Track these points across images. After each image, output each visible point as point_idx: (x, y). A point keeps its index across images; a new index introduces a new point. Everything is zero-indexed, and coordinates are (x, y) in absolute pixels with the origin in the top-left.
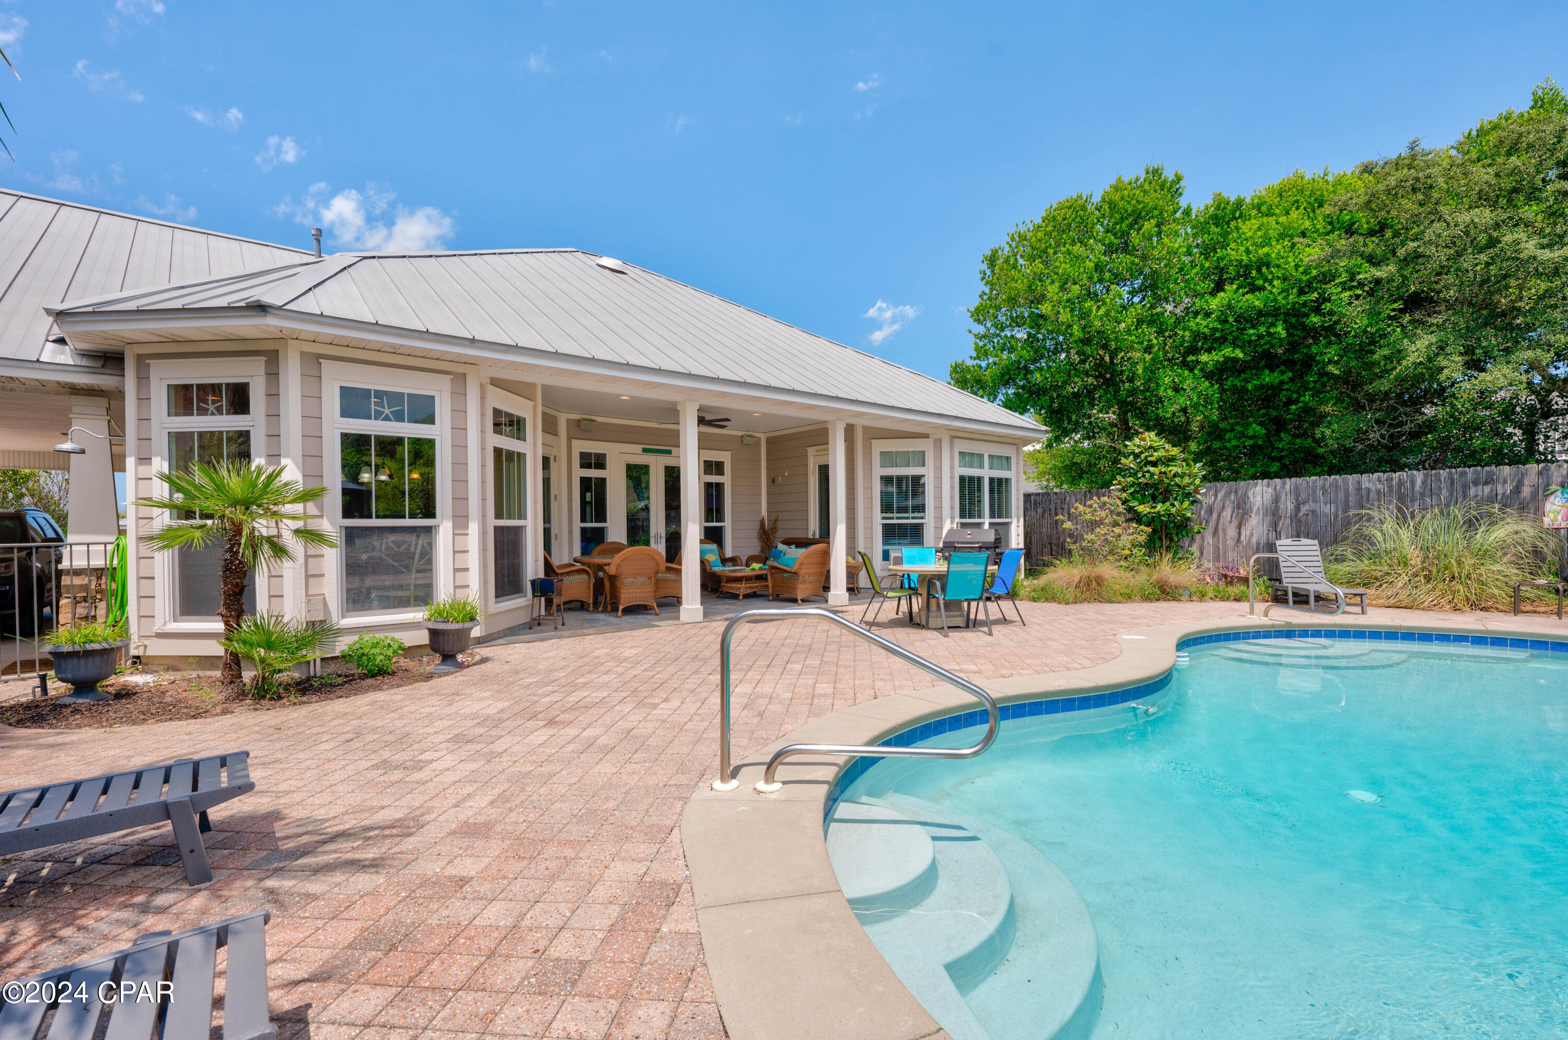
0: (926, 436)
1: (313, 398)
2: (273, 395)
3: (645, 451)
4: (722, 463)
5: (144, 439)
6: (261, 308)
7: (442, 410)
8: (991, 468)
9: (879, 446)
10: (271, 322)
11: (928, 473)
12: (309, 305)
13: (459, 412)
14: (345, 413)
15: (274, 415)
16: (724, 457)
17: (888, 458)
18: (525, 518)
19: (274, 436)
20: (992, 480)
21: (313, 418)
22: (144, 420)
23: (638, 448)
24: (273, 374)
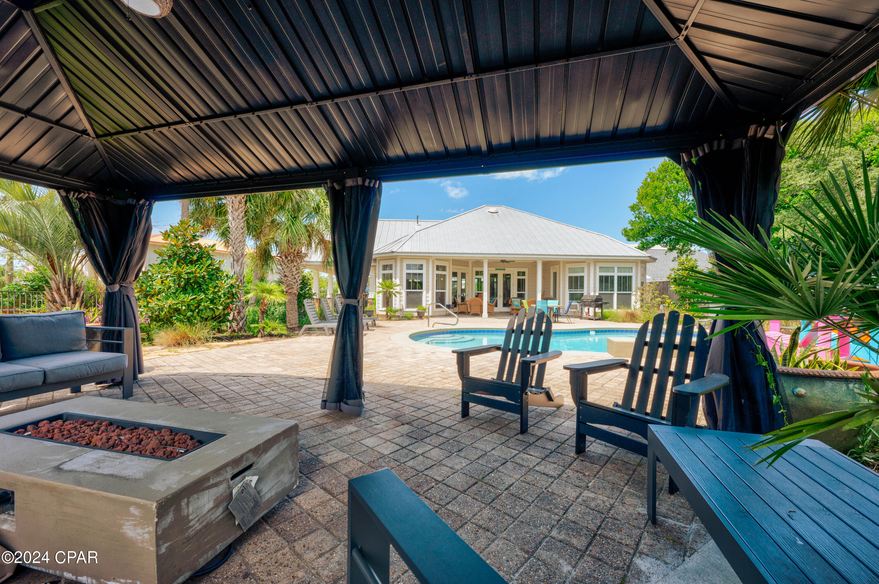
0: (585, 262)
1: (401, 267)
2: (396, 266)
3: (496, 269)
5: (379, 275)
6: (393, 252)
7: (424, 267)
8: (618, 272)
9: (568, 266)
10: (394, 254)
11: (585, 274)
12: (400, 250)
13: (428, 267)
14: (407, 269)
15: (396, 270)
16: (526, 270)
17: (571, 270)
19: (396, 274)
20: (619, 278)
21: (401, 270)
22: (379, 271)
24: (396, 262)
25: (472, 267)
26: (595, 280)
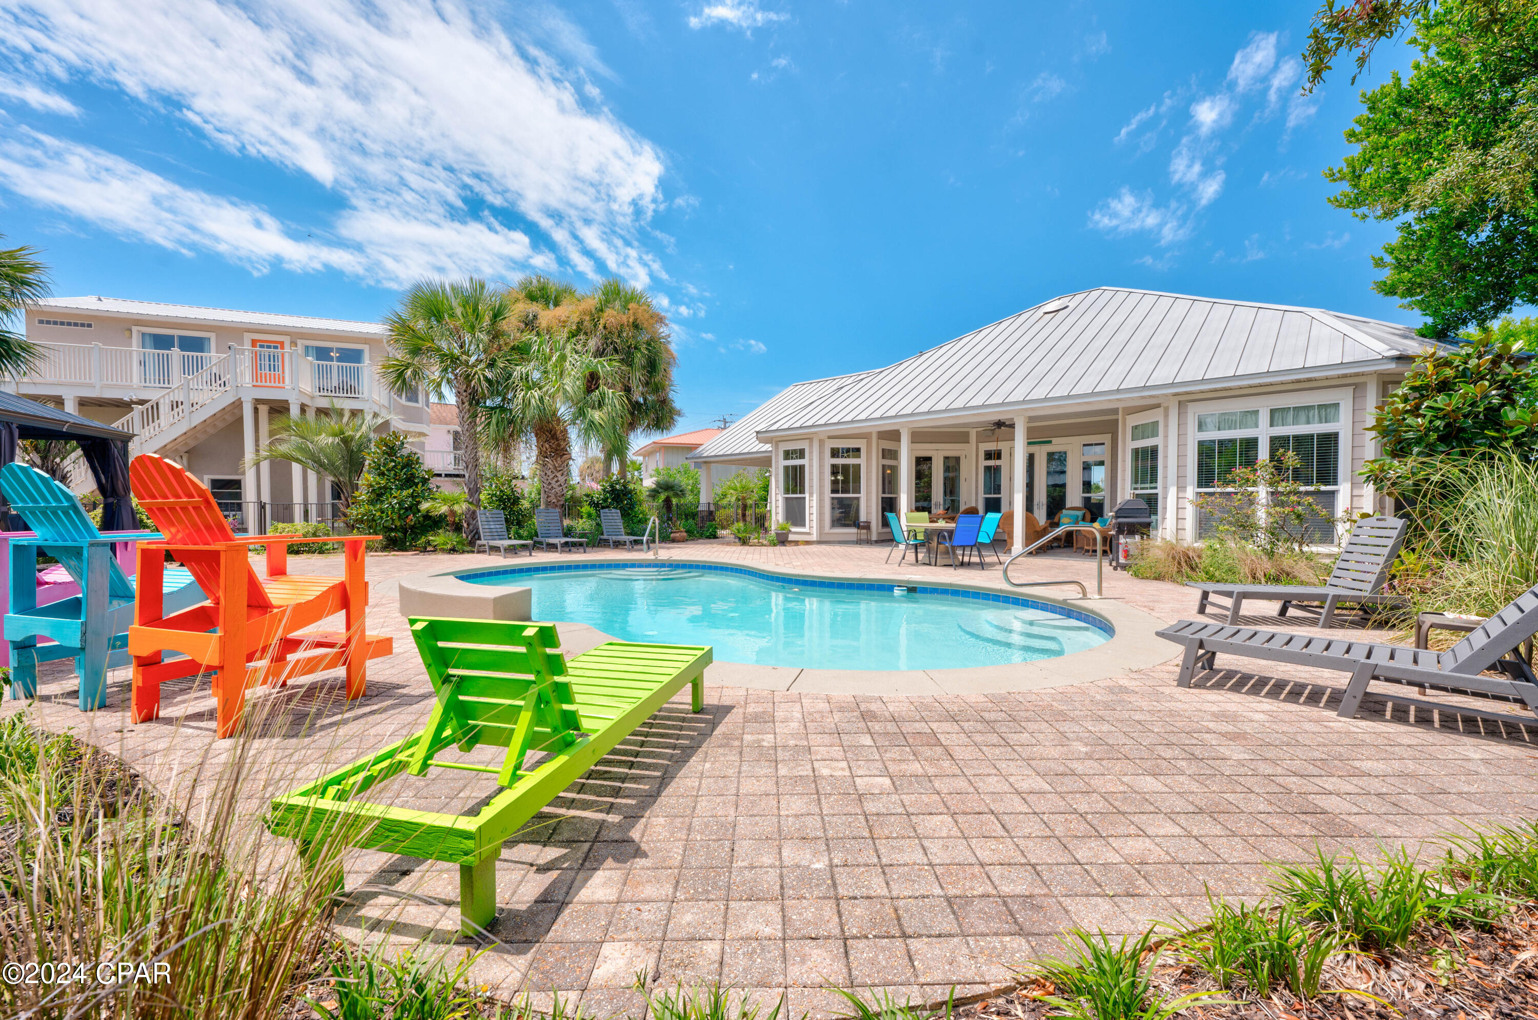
0: (1158, 406)
11: (1160, 441)
17: (1136, 431)
25: (978, 442)
26: (1181, 456)
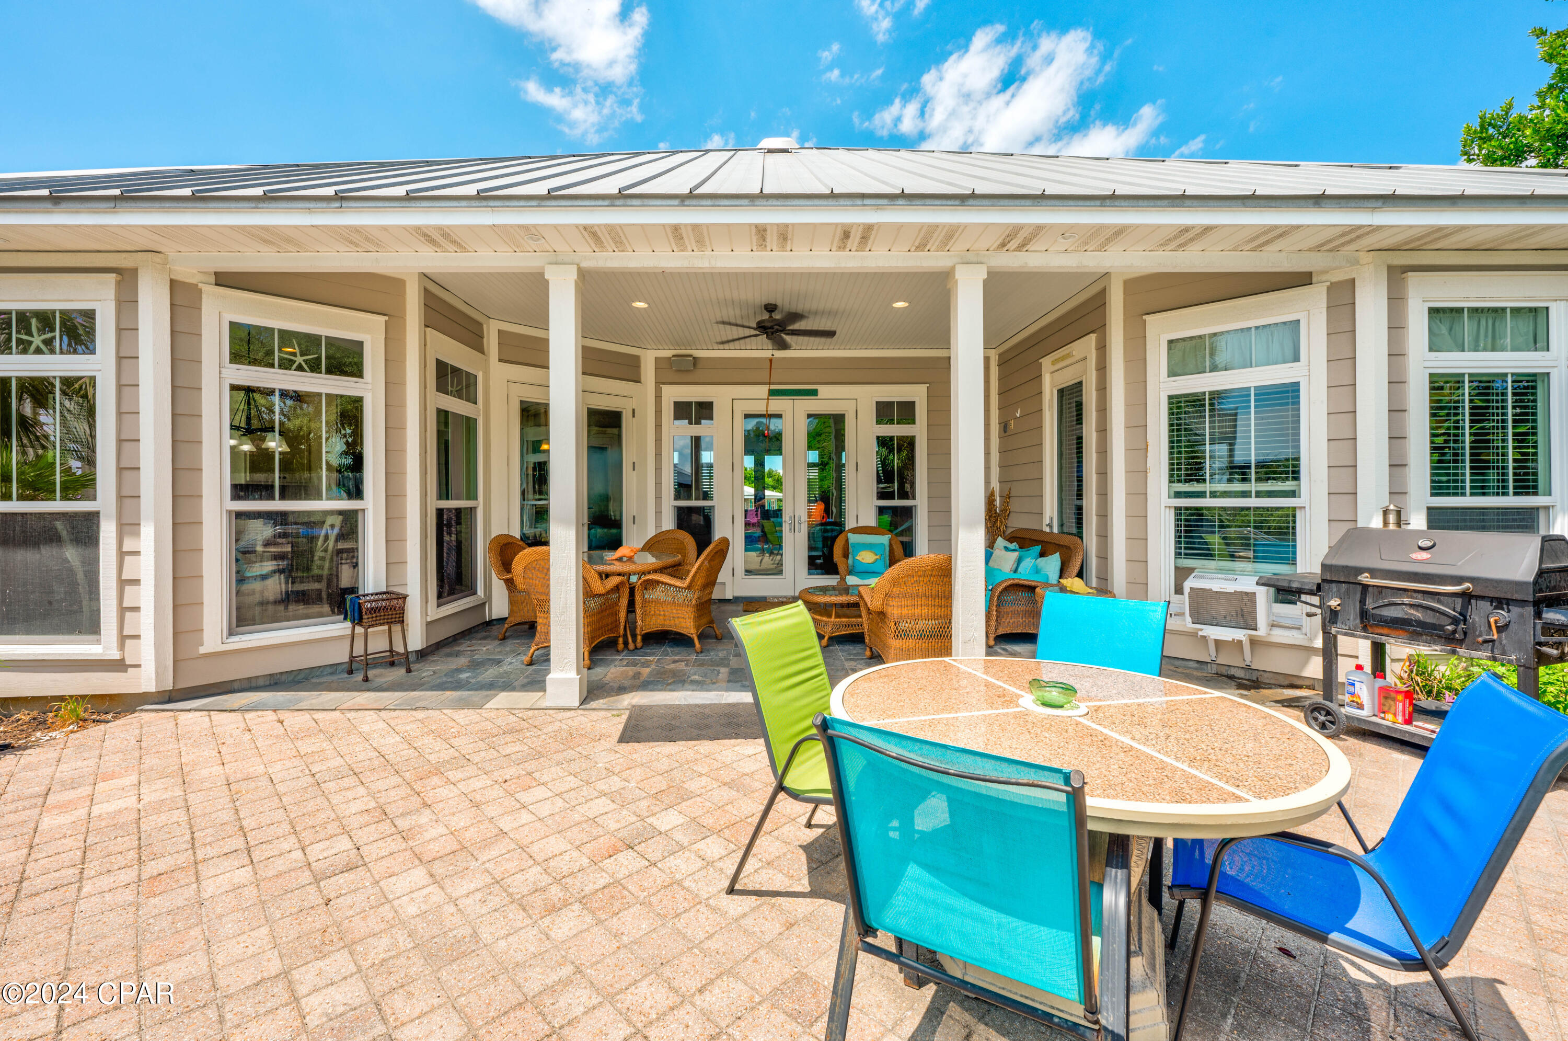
4: (912, 404)
9: (1162, 330)
18: (475, 498)
23: (763, 390)
